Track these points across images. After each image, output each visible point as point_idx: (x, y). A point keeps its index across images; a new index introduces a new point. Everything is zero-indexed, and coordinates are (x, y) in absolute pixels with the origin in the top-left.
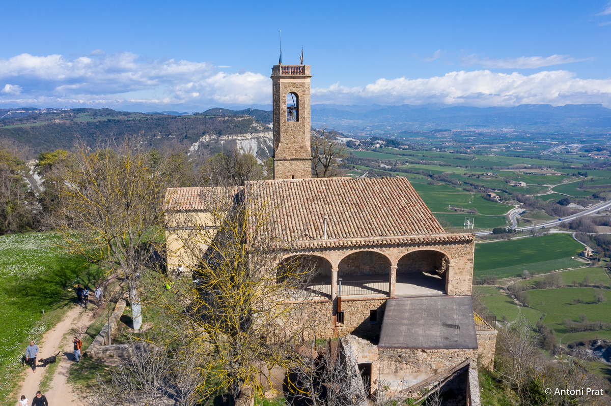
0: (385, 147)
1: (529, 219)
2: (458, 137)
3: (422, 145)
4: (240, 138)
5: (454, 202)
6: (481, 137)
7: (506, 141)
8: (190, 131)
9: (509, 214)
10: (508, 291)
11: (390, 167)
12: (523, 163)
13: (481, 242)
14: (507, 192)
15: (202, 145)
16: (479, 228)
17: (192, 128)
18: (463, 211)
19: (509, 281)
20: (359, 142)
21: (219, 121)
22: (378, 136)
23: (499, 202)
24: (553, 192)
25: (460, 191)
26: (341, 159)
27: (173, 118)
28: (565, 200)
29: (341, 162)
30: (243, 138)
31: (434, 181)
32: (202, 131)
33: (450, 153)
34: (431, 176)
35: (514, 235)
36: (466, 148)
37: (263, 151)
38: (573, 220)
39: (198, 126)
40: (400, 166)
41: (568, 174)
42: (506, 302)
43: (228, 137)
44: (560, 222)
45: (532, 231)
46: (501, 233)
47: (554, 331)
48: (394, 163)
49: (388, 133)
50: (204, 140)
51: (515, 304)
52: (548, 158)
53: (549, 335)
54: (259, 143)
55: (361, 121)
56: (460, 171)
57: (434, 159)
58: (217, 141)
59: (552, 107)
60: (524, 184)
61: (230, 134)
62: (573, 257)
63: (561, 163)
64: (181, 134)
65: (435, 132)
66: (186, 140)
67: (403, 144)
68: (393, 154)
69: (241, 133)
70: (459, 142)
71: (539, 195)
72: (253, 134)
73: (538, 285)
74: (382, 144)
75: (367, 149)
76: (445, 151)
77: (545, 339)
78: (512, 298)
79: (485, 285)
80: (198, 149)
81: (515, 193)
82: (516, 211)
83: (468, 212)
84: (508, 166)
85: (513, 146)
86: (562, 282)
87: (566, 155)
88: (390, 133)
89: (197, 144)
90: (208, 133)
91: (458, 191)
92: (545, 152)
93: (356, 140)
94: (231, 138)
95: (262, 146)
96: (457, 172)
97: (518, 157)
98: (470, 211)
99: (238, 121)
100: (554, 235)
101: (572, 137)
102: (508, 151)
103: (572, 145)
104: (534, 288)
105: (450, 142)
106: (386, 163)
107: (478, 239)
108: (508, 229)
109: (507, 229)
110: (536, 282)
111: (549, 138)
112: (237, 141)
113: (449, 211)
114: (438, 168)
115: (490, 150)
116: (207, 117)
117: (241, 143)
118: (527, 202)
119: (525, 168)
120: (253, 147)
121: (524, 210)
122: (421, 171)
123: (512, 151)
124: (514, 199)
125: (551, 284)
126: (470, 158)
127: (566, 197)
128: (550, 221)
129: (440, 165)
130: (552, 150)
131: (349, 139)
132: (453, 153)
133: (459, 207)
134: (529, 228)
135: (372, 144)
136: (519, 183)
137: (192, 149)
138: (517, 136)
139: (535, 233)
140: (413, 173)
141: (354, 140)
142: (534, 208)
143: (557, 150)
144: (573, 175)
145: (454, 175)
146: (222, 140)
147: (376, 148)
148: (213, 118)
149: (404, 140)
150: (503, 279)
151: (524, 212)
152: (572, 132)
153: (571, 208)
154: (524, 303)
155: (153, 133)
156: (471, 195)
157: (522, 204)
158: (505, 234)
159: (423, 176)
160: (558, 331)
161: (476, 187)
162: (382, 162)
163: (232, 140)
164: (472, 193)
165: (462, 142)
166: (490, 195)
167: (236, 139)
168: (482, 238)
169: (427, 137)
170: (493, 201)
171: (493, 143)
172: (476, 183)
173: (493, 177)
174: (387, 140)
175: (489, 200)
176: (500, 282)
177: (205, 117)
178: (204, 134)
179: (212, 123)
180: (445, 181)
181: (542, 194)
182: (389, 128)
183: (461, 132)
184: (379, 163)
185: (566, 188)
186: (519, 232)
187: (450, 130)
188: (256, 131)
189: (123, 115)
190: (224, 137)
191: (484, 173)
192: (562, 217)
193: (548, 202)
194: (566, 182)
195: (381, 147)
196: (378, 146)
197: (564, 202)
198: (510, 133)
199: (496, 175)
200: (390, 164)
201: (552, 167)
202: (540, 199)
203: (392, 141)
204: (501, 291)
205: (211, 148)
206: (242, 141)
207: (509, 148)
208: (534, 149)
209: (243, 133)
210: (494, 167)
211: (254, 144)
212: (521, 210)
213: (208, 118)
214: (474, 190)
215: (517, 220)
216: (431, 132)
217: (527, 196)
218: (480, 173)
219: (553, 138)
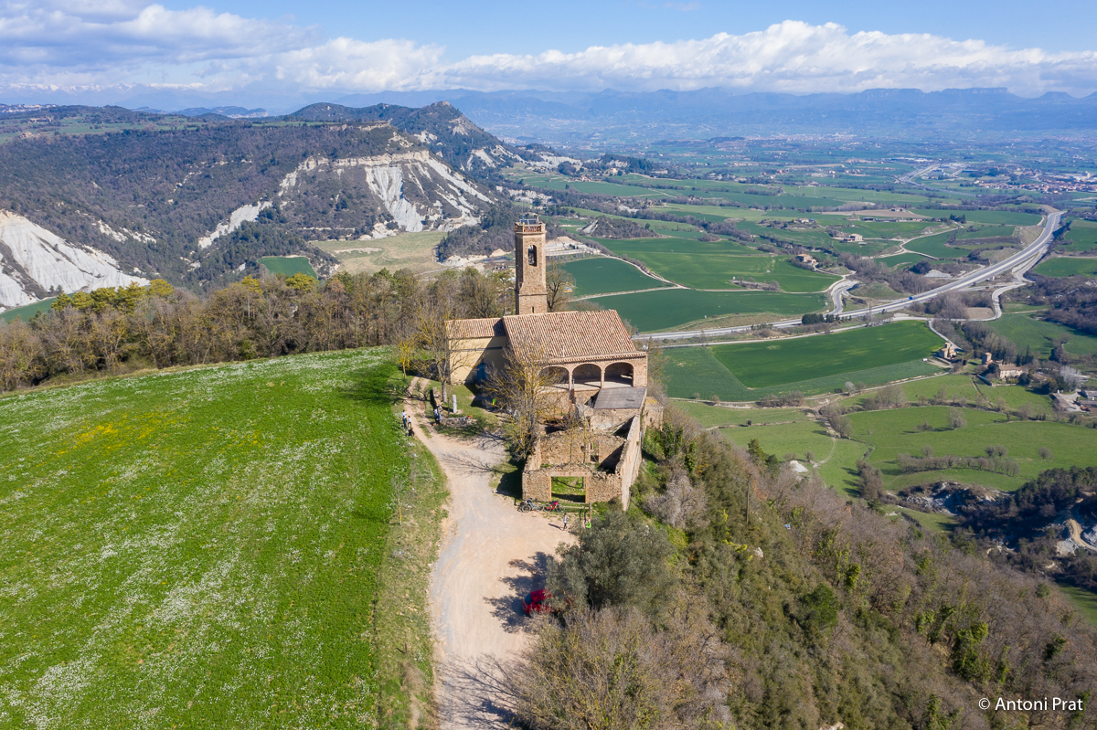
0: (627, 172)
1: (861, 298)
2: (756, 152)
3: (692, 166)
4: (370, 163)
5: (742, 270)
6: (796, 151)
7: (838, 159)
8: (280, 152)
9: (831, 290)
10: (819, 416)
11: (636, 211)
12: (863, 200)
13: (782, 338)
14: (830, 252)
15: (303, 176)
16: (780, 315)
17: (283, 146)
18: (756, 287)
19: (823, 400)
20: (581, 164)
21: (332, 133)
22: (614, 151)
23: (816, 269)
24: (906, 251)
25: (754, 252)
26: (550, 197)
27: (245, 127)
28: (923, 264)
29: (550, 203)
30: (376, 163)
31: (710, 236)
32: (301, 151)
33: (740, 182)
34: (705, 226)
35: (836, 325)
36: (768, 172)
37: (413, 185)
38: (932, 299)
39: (294, 142)
40: (652, 208)
41: (933, 220)
42: (815, 432)
43: (349, 161)
44: (911, 301)
45: (864, 319)
46: (816, 322)
47: (881, 474)
48: (642, 203)
49: (633, 143)
50: (305, 168)
51: (829, 435)
52: (907, 190)
53: (873, 478)
54: (405, 170)
55: (583, 122)
56: (755, 216)
57: (711, 193)
58: (329, 170)
59: (922, 93)
60: (859, 238)
61: (353, 156)
62: (925, 360)
63: (926, 199)
64: (264, 157)
65: (716, 143)
66: (273, 167)
67: (658, 167)
68: (641, 186)
69: (372, 154)
70: (756, 160)
71: (883, 256)
72: (394, 155)
73: (866, 405)
74: (622, 168)
75: (595, 178)
76: (731, 179)
77: (866, 483)
78: (824, 426)
79: (784, 407)
80: (297, 184)
81: (844, 254)
82: (843, 284)
83: (764, 288)
84: (836, 205)
85: (851, 167)
86: (904, 399)
87: (939, 184)
88: (636, 145)
89: (293, 176)
90: (312, 154)
91: (750, 252)
92: (903, 179)
93: (576, 161)
94: (355, 163)
95: (410, 176)
96: (749, 218)
97: (856, 188)
98: (767, 286)
99: (366, 132)
100: (900, 324)
101: (952, 148)
102: (840, 176)
103: (949, 165)
104: (860, 410)
105: (742, 160)
106: (628, 203)
107: (777, 333)
108: (827, 316)
109: (824, 316)
110: (862, 400)
111: (912, 152)
112: (366, 169)
113: (733, 287)
114: (717, 212)
115: (810, 176)
116: (309, 124)
117: (373, 172)
118: (862, 269)
119: (865, 208)
120: (394, 179)
121: (855, 282)
122: (688, 216)
123: (847, 177)
124: (840, 265)
125: (887, 403)
126: (773, 192)
127: (925, 260)
128: (896, 301)
129: (721, 205)
130: (915, 174)
131: (563, 159)
132: (744, 182)
133: (751, 281)
134: (861, 313)
135: (604, 168)
136: (852, 237)
137: (284, 184)
138: (858, 148)
139: (870, 321)
140: (675, 221)
141: (572, 161)
142: (872, 279)
143: (923, 173)
144: (942, 220)
145: (744, 223)
146: (338, 168)
147: (611, 175)
148: (319, 126)
149: (661, 158)
150: (813, 398)
151: (855, 287)
152: (954, 141)
153: (931, 278)
154: (842, 434)
155: (211, 155)
156: (770, 259)
157: (854, 272)
158: (820, 324)
159: (691, 226)
160: (888, 472)
161: (780, 244)
162: (622, 202)
163: (356, 167)
164: (773, 255)
165: (763, 160)
166: (801, 259)
167: (364, 165)
168: (784, 331)
169: (702, 152)
170: (805, 268)
171: (815, 162)
172: (780, 237)
173: (809, 226)
174: (630, 160)
175: (800, 267)
176: (808, 401)
177: (305, 125)
178: (305, 156)
179: (319, 137)
180: (728, 234)
181: (888, 255)
182: (635, 134)
183: (762, 142)
184: (616, 203)
185: (929, 244)
186: (845, 320)
187: (743, 139)
188: (399, 150)
189: (149, 119)
190: (343, 162)
191: (795, 219)
192: (915, 294)
193: (896, 267)
194: (929, 233)
195: (620, 173)
196: (615, 171)
197: (920, 268)
198: (847, 142)
199: (815, 223)
200: (636, 205)
201: (910, 206)
202: (882, 264)
203: (640, 162)
204: (810, 415)
205: (320, 182)
206: (375, 169)
207: (843, 170)
208: (884, 173)
209: (376, 155)
210: (813, 208)
211: (396, 173)
212: (851, 284)
213: (311, 126)
214: (777, 250)
215: (844, 300)
216: (709, 141)
217: (863, 258)
218: (789, 219)
219: (919, 152)
